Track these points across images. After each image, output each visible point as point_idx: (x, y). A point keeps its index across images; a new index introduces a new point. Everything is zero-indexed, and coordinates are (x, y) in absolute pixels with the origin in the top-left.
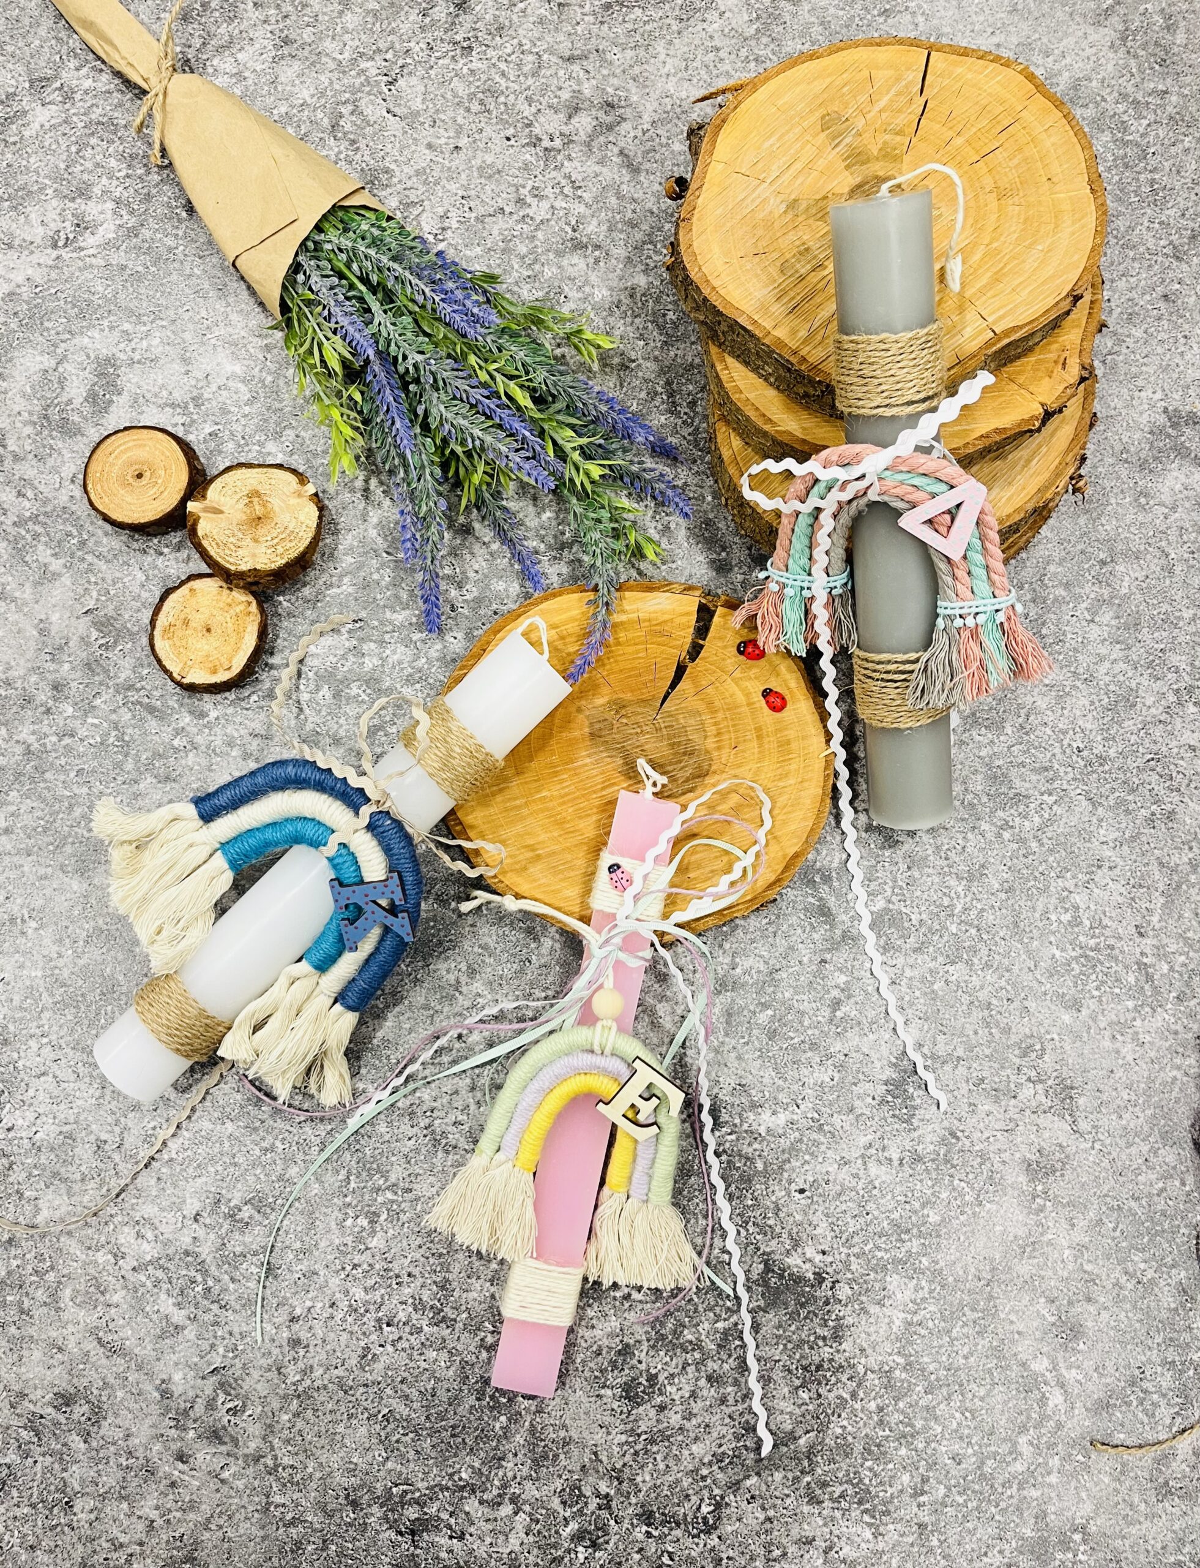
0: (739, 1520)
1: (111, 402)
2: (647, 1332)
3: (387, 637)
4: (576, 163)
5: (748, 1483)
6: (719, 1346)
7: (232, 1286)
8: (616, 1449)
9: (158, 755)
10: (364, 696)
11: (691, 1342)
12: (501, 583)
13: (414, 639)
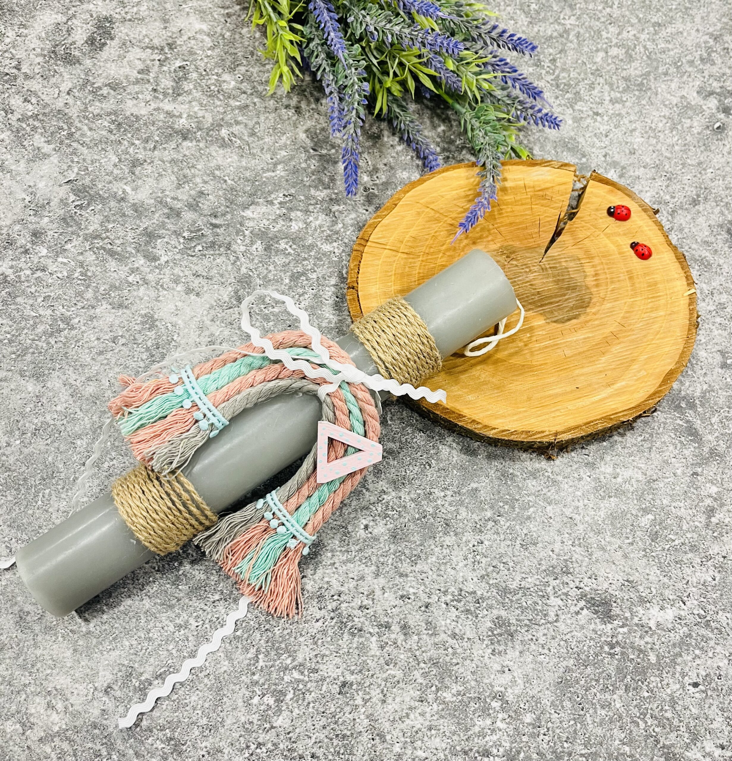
3: (311, 208)
10: (290, 250)
12: (404, 173)
13: (333, 210)
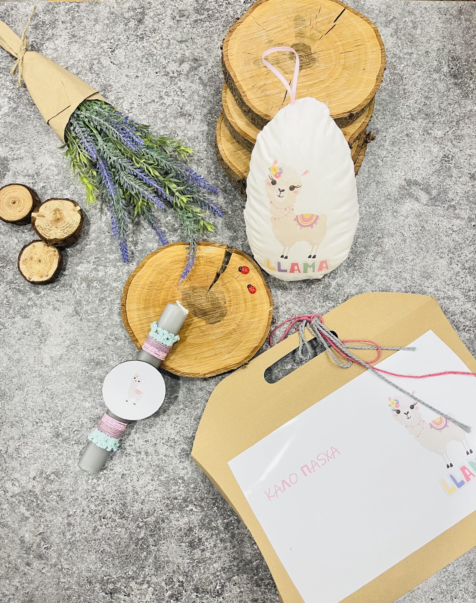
0: (230, 592)
1: (5, 174)
2: (198, 523)
3: (107, 264)
4: (182, 82)
5: (234, 578)
6: (225, 528)
7: (47, 503)
8: (186, 565)
9: (22, 308)
10: (98, 287)
11: (214, 527)
12: (150, 244)
13: (118, 265)
